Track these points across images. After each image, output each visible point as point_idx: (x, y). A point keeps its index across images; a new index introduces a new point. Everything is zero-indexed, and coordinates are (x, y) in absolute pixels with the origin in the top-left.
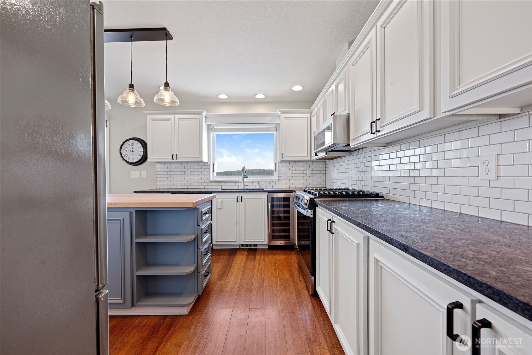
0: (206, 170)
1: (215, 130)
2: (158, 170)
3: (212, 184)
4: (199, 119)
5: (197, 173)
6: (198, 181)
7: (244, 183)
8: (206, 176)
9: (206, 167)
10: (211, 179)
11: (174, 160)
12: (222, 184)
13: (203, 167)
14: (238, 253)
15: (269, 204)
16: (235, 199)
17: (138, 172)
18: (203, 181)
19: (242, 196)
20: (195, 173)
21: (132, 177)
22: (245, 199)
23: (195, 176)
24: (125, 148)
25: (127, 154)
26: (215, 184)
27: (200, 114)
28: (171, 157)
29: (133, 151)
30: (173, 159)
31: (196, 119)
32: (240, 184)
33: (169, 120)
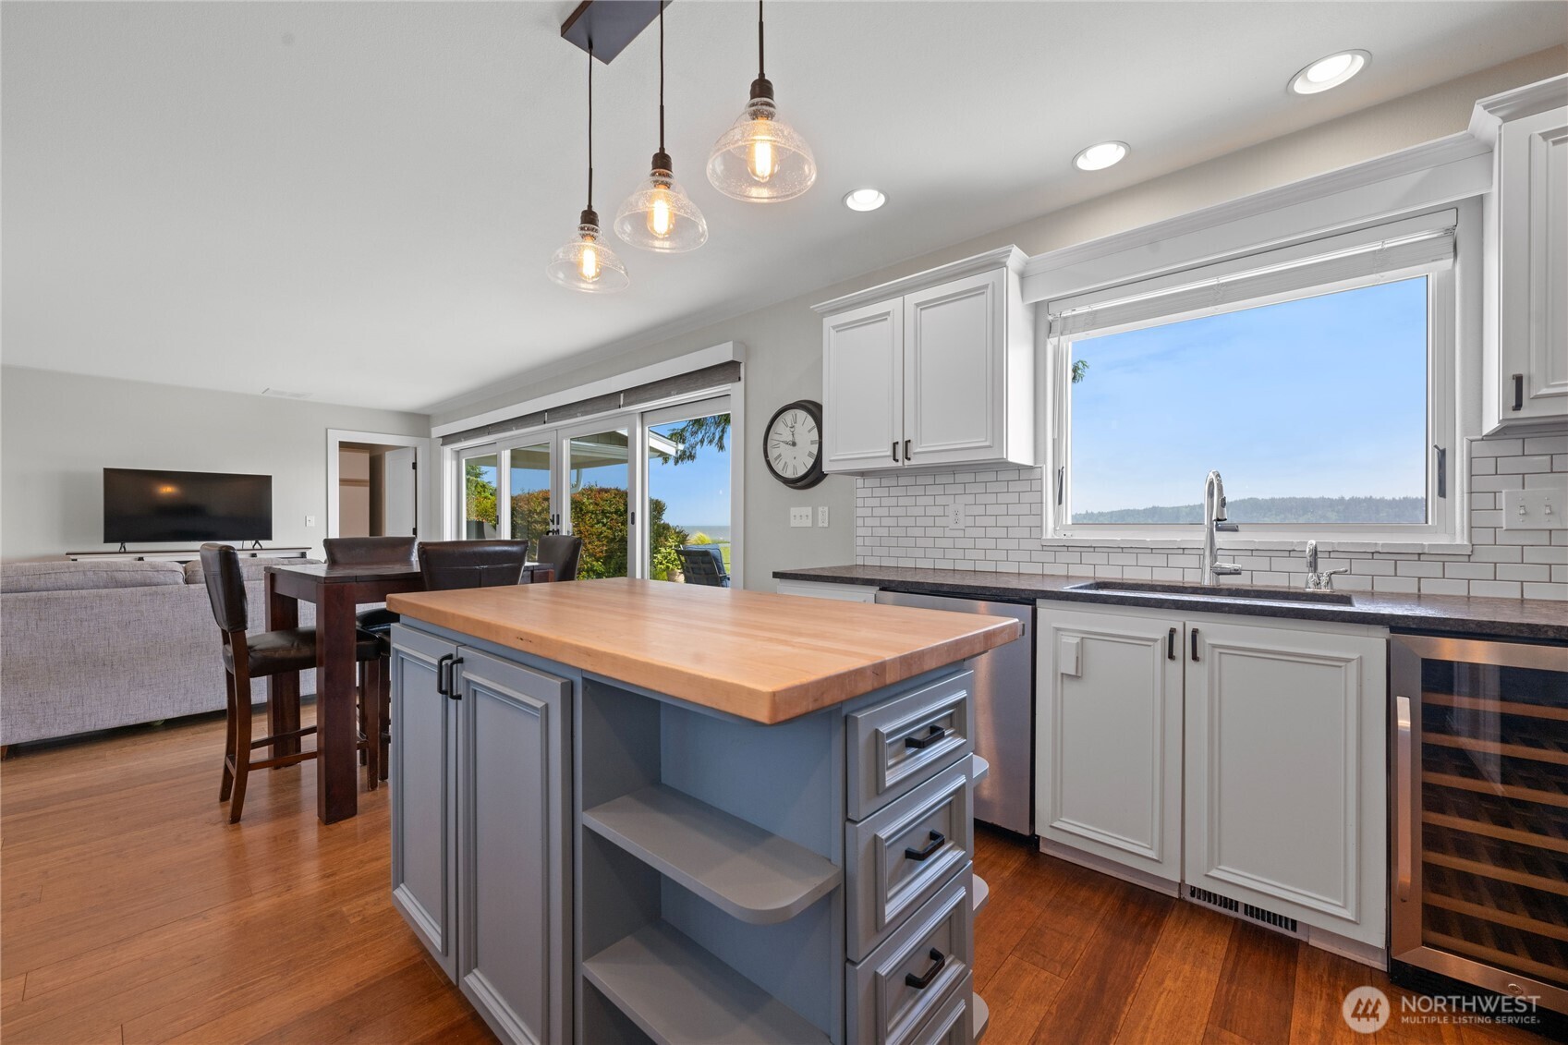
0: (1026, 498)
1: (1069, 326)
2: (860, 503)
3: (1049, 557)
4: (990, 287)
5: (990, 510)
6: (991, 544)
7: (1214, 557)
8: (1025, 521)
9: (1024, 486)
10: (1049, 537)
11: (900, 464)
12: (1099, 558)
13: (1013, 487)
14: (1170, 922)
15: (1403, 704)
16: (1155, 640)
17: (809, 510)
18: (1013, 544)
19: (1195, 632)
20: (980, 510)
21: (794, 523)
22: (1214, 646)
23: (979, 521)
24: (776, 437)
25: (780, 455)
26: (1064, 557)
27: (998, 264)
28: (890, 453)
29: (794, 444)
30: (894, 460)
31: (979, 291)
32: (1192, 561)
33: (883, 317)
